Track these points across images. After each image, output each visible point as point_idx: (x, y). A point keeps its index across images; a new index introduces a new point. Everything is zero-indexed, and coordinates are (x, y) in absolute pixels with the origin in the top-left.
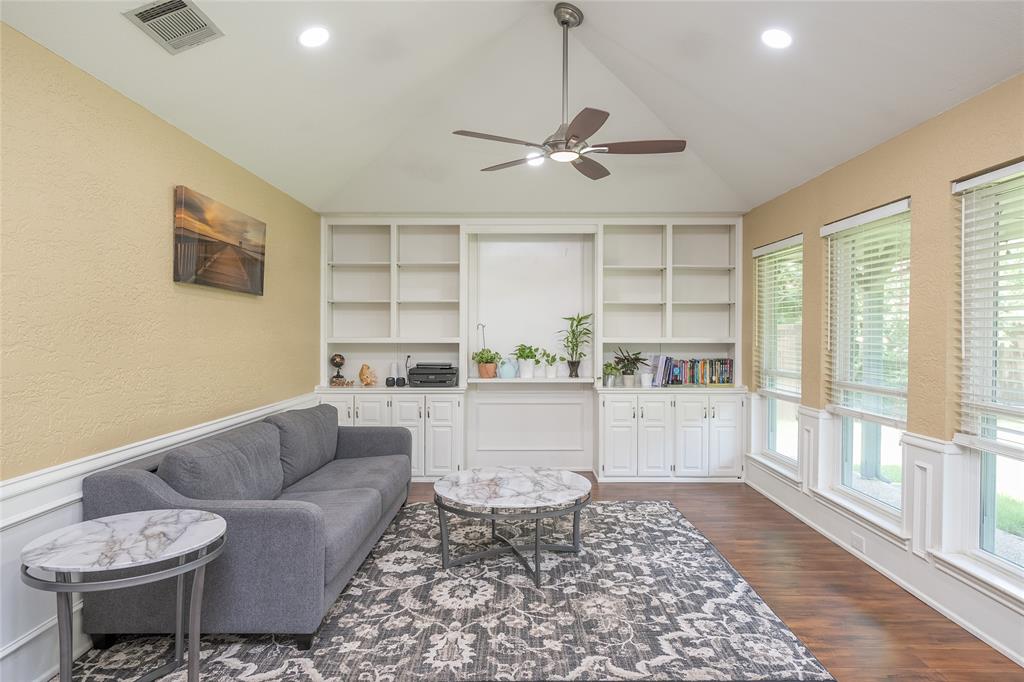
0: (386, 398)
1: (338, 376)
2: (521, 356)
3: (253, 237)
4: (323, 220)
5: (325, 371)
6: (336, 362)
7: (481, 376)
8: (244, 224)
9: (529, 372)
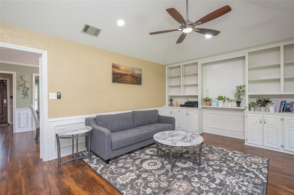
0: (178, 110)
1: (171, 104)
2: (218, 99)
3: (137, 72)
4: (166, 67)
5: (168, 102)
6: (171, 100)
7: (206, 105)
8: (134, 69)
9: (221, 104)
